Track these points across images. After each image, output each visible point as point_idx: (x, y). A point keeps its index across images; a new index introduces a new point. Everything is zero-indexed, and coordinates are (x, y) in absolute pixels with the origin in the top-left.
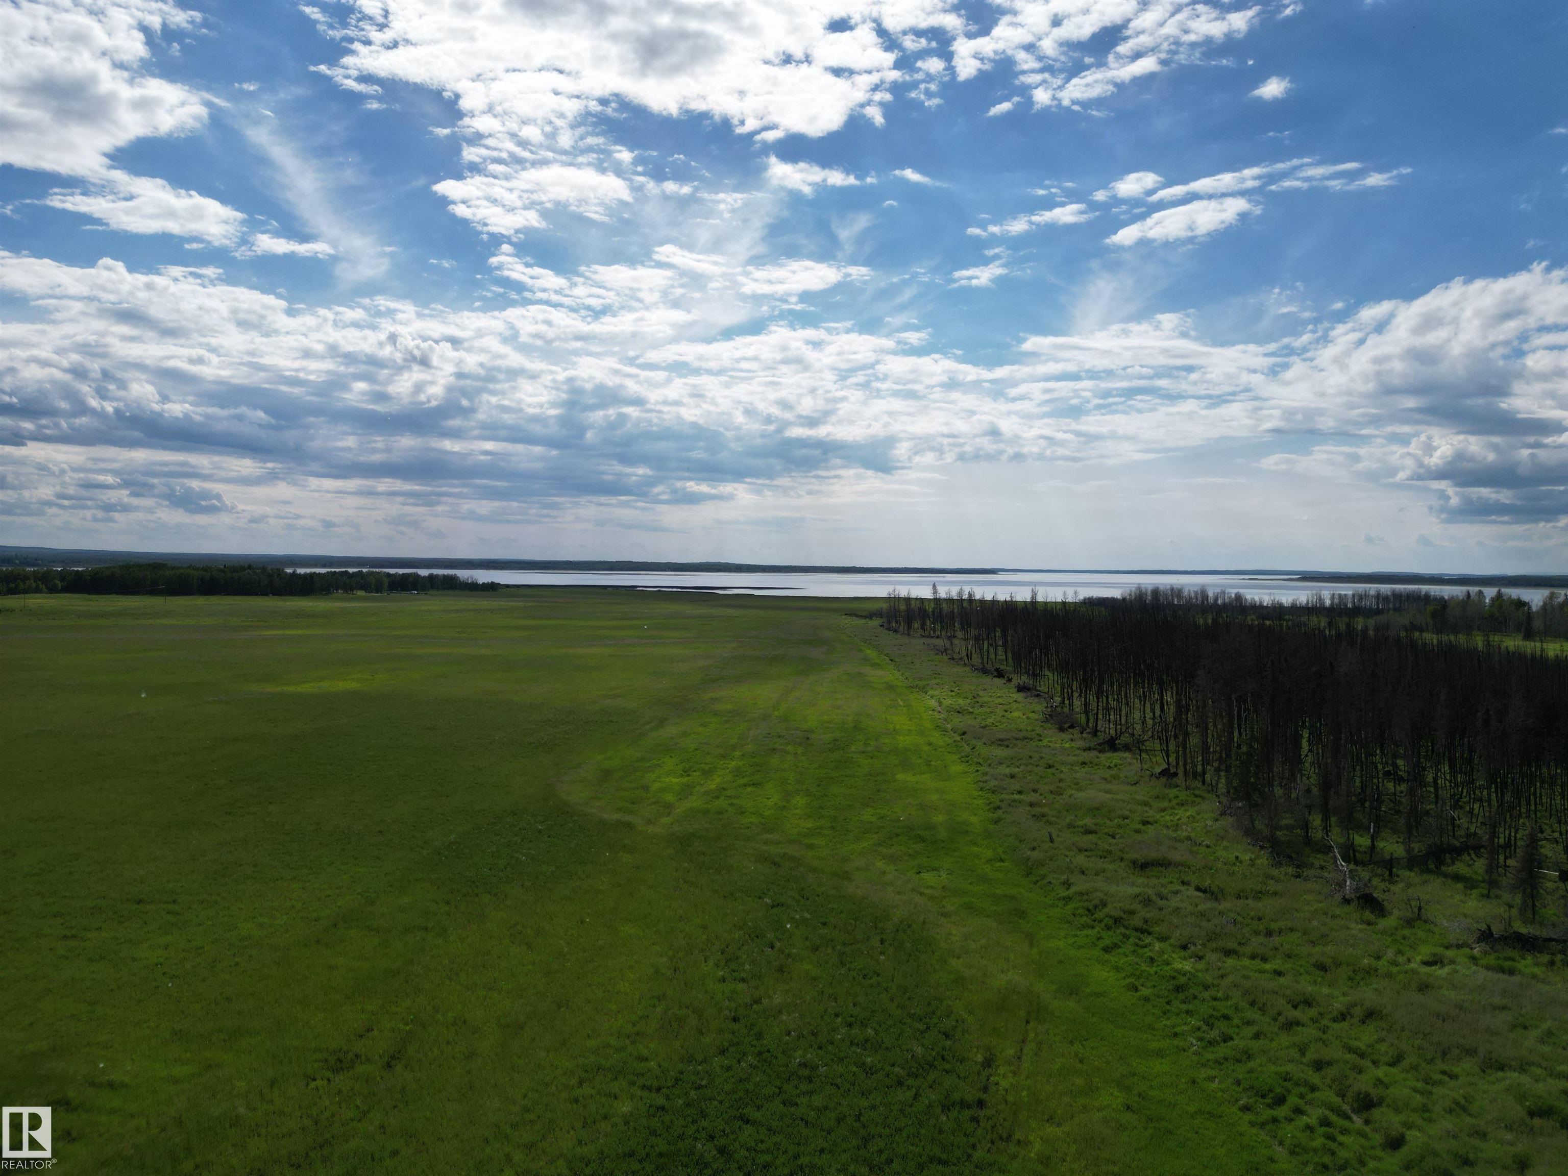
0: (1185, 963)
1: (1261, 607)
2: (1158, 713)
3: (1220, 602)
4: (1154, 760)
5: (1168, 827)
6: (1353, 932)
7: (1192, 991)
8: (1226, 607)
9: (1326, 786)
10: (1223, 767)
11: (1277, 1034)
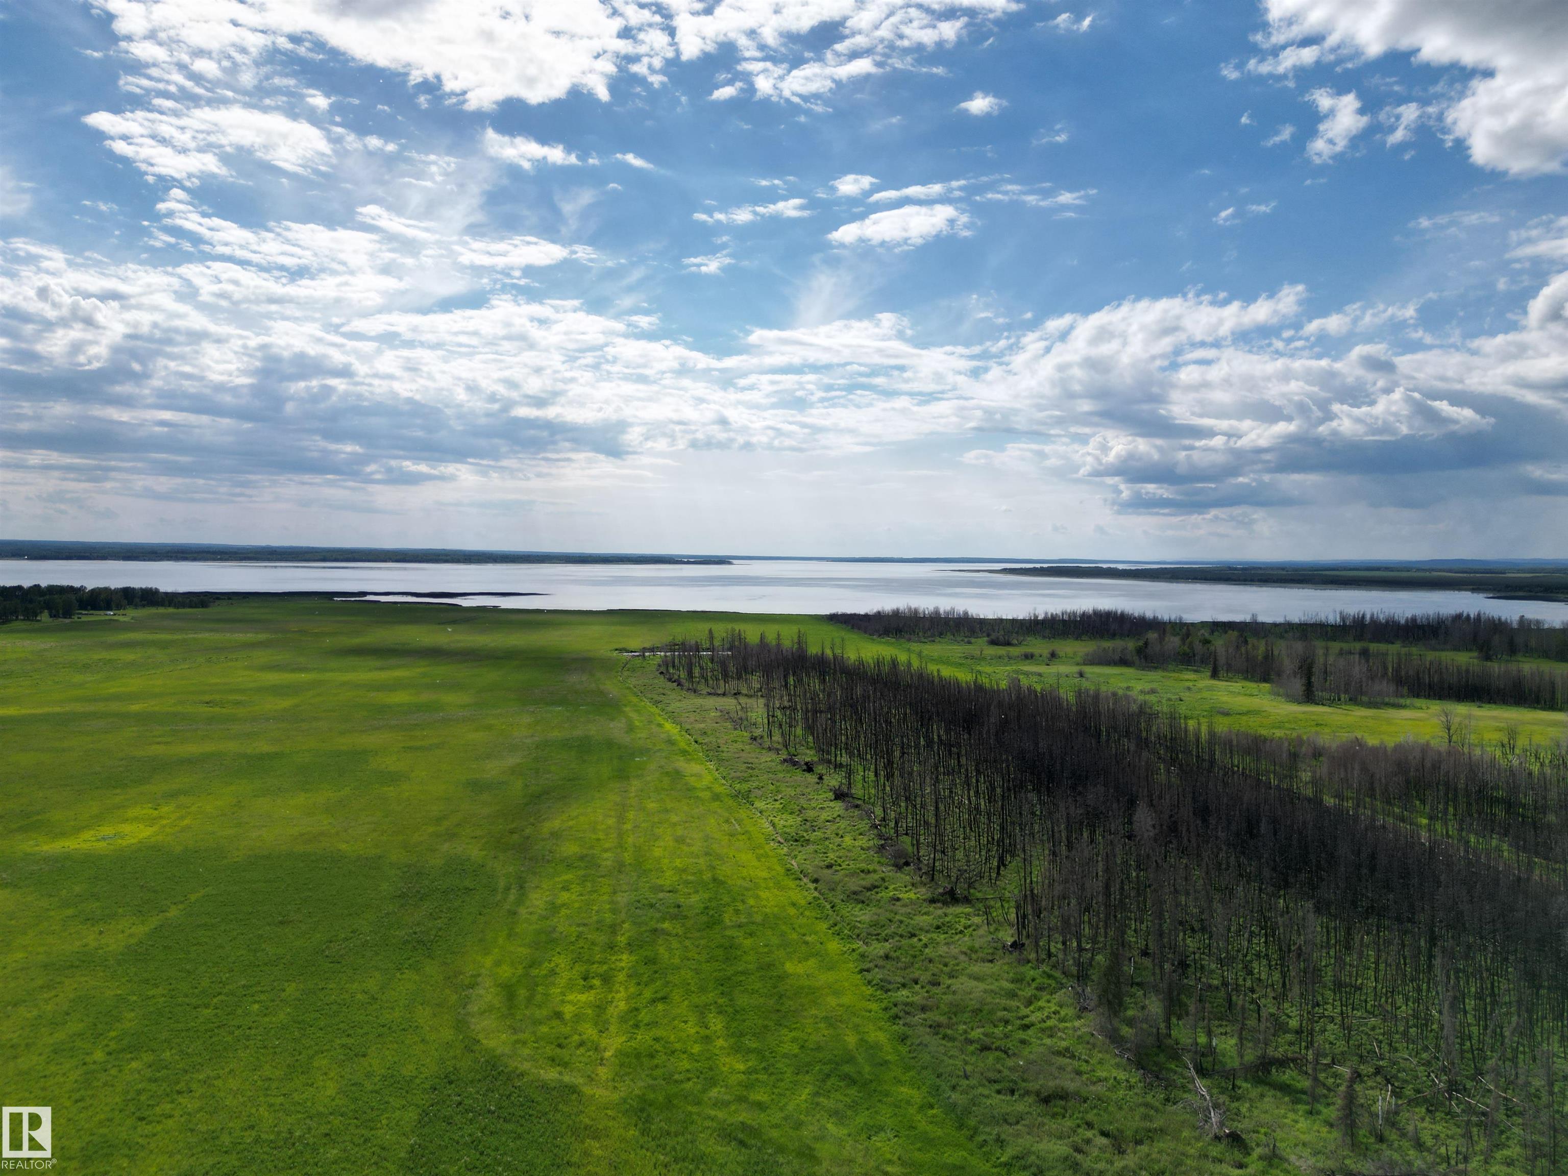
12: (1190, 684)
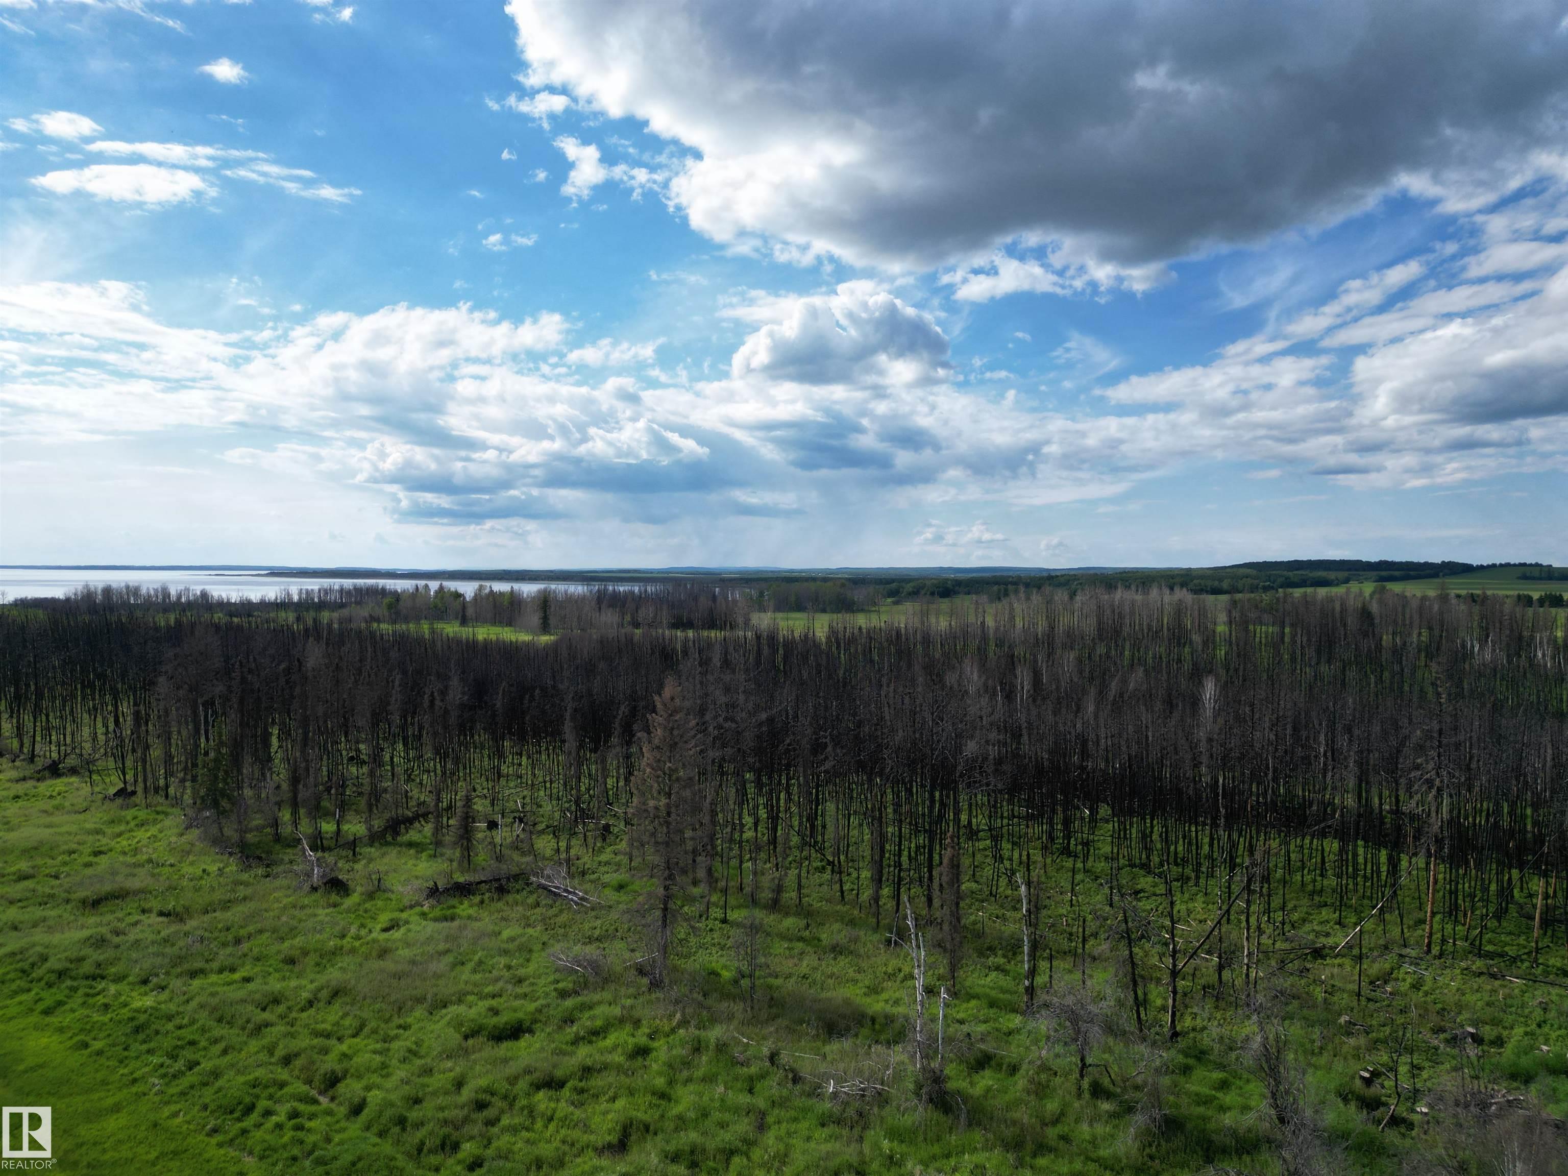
0: (145, 998)
1: (229, 604)
2: (112, 726)
3: (183, 600)
4: (107, 780)
5: (125, 853)
6: (319, 918)
7: (154, 1027)
8: (190, 605)
9: (295, 780)
10: (189, 777)
11: (246, 1043)
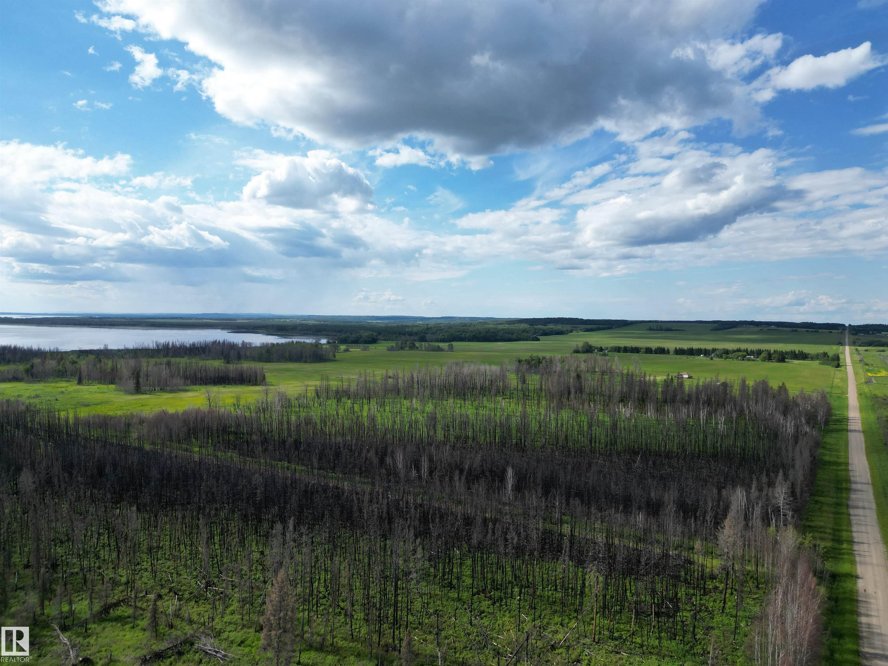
12: (63, 389)
